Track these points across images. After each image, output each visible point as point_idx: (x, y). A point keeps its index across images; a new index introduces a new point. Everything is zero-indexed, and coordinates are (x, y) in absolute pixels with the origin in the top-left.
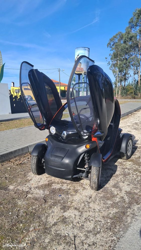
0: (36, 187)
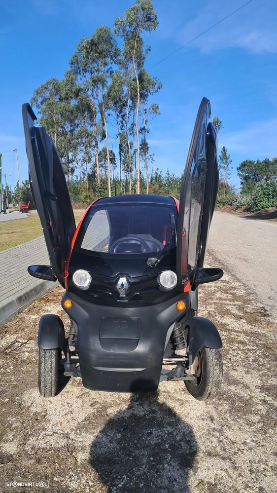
0: (78, 428)
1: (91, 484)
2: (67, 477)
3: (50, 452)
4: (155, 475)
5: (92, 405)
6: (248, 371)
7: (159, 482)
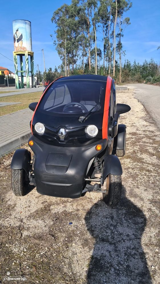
0: (30, 216)
1: (25, 250)
2: (14, 245)
3: (8, 229)
4: (65, 249)
5: (42, 203)
6: (146, 189)
7: (66, 254)
